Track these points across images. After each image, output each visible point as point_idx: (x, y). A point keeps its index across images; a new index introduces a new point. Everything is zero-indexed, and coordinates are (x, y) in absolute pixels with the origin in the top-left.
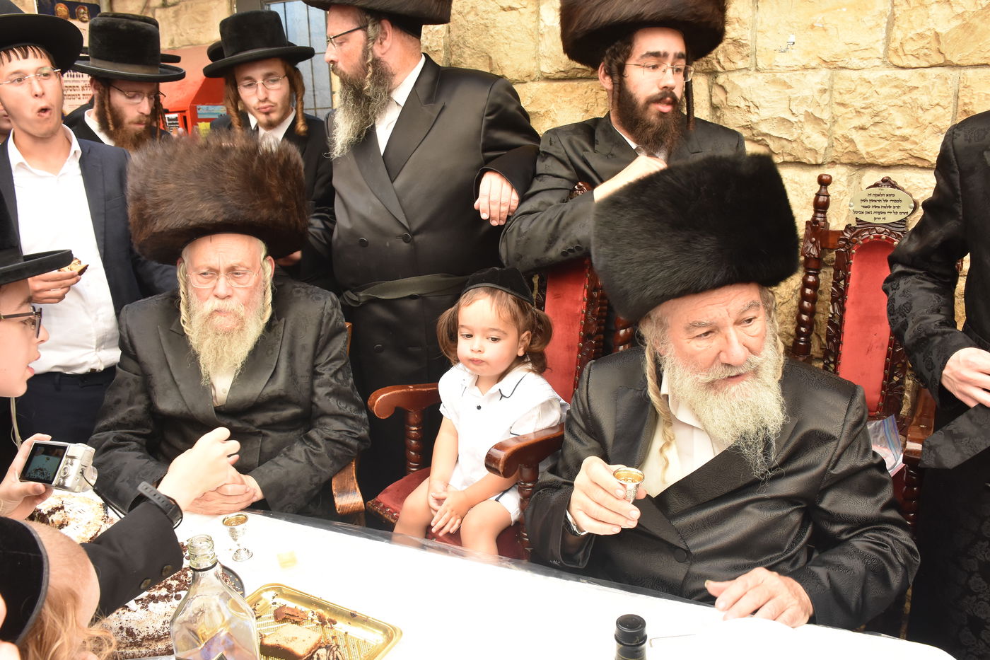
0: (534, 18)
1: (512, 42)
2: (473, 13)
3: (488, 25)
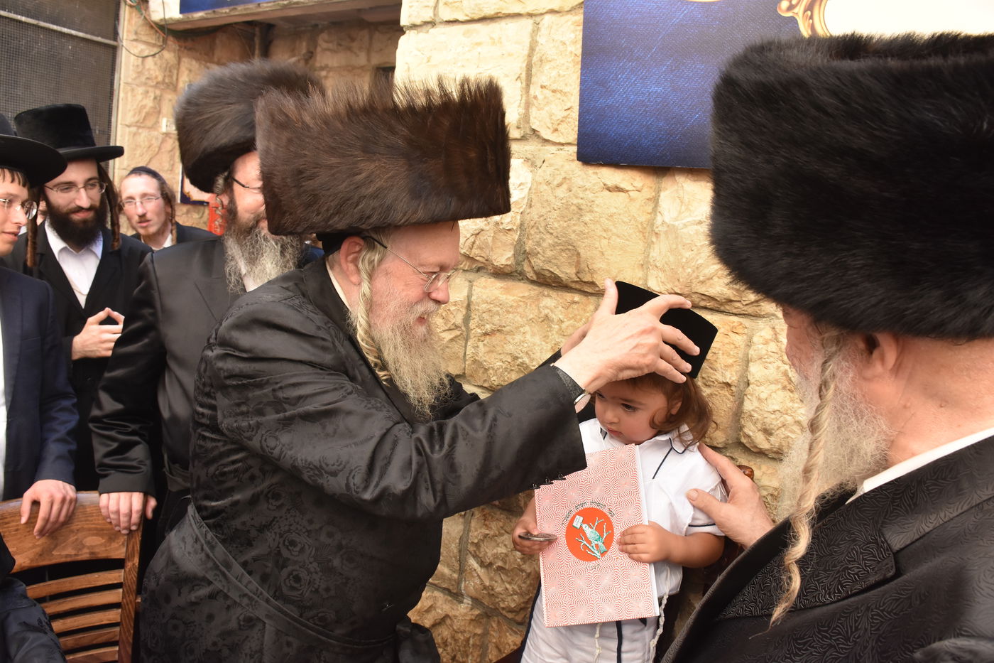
0: (649, 209)
1: (614, 237)
2: (565, 186)
3: (582, 207)
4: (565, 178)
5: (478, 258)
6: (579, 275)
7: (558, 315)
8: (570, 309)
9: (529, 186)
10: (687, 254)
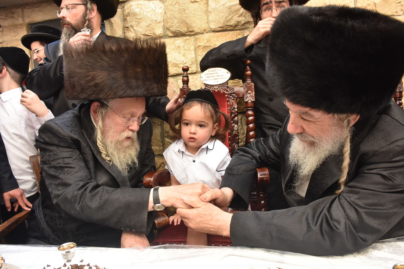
0: (206, 6)
1: (197, 16)
3: (185, 9)
4: (176, 2)
5: (149, 35)
6: (188, 30)
7: (182, 45)
8: (186, 42)
9: (163, 8)
10: (222, 14)
